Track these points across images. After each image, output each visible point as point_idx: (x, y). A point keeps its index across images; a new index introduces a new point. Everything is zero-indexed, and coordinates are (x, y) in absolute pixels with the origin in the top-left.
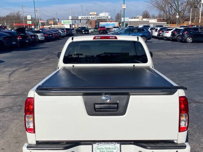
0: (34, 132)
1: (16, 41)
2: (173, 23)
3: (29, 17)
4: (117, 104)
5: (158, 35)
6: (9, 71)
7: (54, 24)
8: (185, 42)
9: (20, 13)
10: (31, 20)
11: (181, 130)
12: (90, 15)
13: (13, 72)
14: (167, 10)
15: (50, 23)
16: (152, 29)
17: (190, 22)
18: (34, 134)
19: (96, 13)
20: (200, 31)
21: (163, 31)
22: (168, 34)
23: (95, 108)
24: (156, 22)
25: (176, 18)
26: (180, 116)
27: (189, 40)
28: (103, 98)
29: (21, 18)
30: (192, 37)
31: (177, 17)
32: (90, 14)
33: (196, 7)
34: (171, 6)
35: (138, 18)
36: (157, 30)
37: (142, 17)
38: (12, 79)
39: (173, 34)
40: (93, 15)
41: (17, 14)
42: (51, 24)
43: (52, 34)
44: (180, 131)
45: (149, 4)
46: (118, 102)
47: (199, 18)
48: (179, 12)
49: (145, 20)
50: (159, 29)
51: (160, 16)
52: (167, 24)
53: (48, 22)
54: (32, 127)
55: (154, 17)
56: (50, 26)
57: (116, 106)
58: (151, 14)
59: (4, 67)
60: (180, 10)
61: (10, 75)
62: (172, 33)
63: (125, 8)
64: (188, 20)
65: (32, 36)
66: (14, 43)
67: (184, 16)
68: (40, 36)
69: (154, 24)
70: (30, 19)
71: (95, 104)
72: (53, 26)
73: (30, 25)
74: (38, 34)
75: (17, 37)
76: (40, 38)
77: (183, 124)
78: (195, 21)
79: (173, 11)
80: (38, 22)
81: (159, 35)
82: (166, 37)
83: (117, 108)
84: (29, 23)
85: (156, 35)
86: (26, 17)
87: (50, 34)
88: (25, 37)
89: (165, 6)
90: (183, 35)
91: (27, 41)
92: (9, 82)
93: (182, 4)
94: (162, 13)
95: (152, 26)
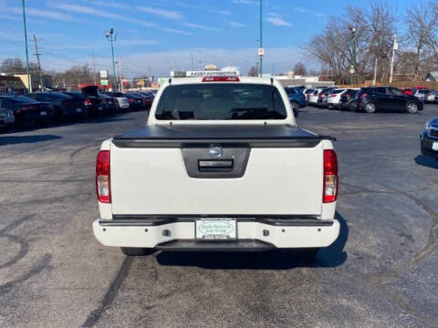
0: (110, 202)
1: (83, 107)
2: (345, 84)
3: (104, 74)
4: (233, 160)
5: (318, 101)
6: (70, 150)
7: (145, 86)
8: (363, 111)
9: (89, 67)
10: (107, 79)
11: (326, 199)
12: (206, 70)
13: (78, 151)
14: (336, 61)
15: (138, 84)
16: (309, 91)
17: (374, 82)
18: (110, 205)
19: (215, 67)
20: (388, 92)
21: (327, 95)
22: (336, 100)
23: (199, 167)
24: (317, 81)
25: (350, 74)
26: (325, 180)
27: (370, 108)
28: (212, 152)
29: (91, 75)
30: (374, 104)
31: (352, 71)
32: (206, 67)
33: (384, 57)
34: (344, 55)
35: (287, 75)
36: (317, 92)
37: (293, 72)
38: (75, 160)
39: (344, 99)
40: (211, 70)
41: (85, 68)
42: (141, 86)
43: (141, 100)
44: (324, 202)
45: (304, 51)
46: (233, 157)
47: (389, 75)
48: (356, 66)
49: (298, 77)
50: (320, 91)
51: (324, 72)
52: (336, 84)
53: (135, 82)
54: (106, 193)
55: (313, 74)
56: (138, 89)
57: (230, 163)
58: (308, 69)
59: (63, 145)
60: (357, 61)
61: (72, 155)
62: (342, 96)
63: (263, 54)
64: (371, 78)
65: (107, 100)
66: (79, 110)
67: (365, 71)
68: (122, 102)
69: (313, 84)
70: (106, 76)
71: (199, 160)
72: (143, 88)
73: (105, 86)
74: (118, 99)
75: (84, 100)
76: (121, 105)
77: (329, 192)
78: (382, 80)
79: (346, 64)
80: (119, 82)
81: (320, 100)
82: (331, 104)
83: (232, 167)
84: (105, 82)
85: (316, 101)
86: (99, 74)
87: (137, 99)
88: (97, 102)
89: (333, 55)
90: (360, 100)
91: (100, 108)
92: (71, 164)
93: (361, 51)
94: (328, 65)
95: (309, 87)
